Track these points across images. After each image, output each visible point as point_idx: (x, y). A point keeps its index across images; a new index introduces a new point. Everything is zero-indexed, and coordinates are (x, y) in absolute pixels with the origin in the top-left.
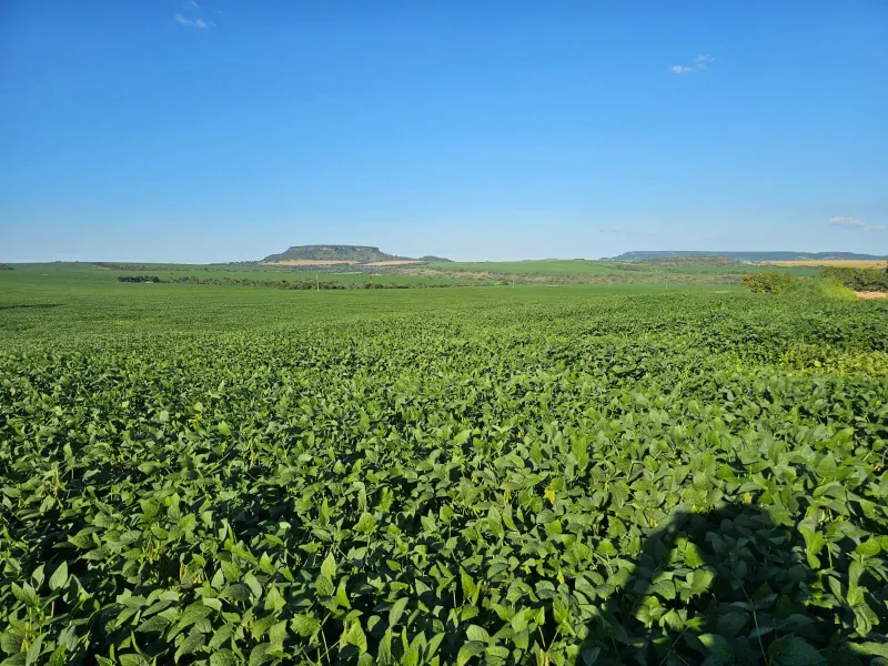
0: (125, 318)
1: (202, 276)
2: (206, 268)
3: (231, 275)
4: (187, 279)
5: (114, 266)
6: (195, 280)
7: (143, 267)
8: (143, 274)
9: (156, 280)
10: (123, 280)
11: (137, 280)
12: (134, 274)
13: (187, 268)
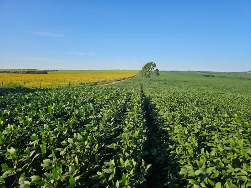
0: (204, 86)
1: (227, 76)
2: (228, 73)
3: (237, 76)
4: (222, 76)
5: (202, 72)
6: (225, 77)
7: (210, 73)
8: (209, 74)
9: (213, 76)
10: (204, 76)
11: (208, 76)
12: (207, 74)
13: (222, 73)
